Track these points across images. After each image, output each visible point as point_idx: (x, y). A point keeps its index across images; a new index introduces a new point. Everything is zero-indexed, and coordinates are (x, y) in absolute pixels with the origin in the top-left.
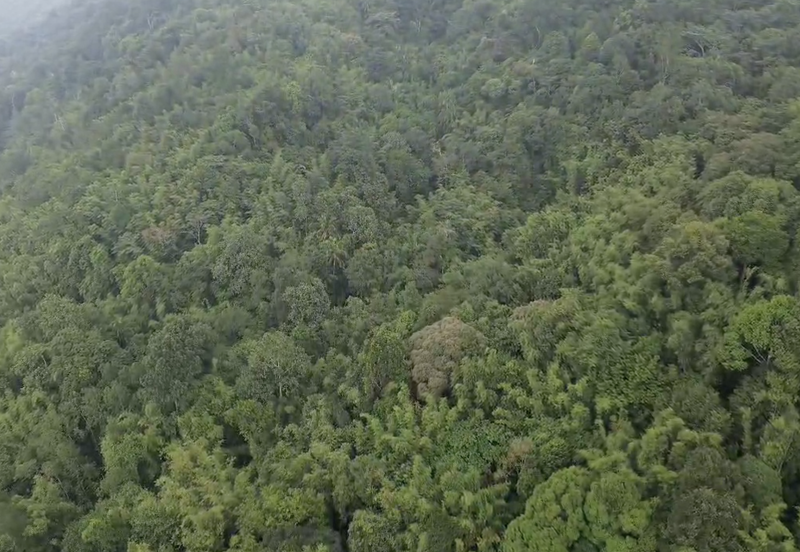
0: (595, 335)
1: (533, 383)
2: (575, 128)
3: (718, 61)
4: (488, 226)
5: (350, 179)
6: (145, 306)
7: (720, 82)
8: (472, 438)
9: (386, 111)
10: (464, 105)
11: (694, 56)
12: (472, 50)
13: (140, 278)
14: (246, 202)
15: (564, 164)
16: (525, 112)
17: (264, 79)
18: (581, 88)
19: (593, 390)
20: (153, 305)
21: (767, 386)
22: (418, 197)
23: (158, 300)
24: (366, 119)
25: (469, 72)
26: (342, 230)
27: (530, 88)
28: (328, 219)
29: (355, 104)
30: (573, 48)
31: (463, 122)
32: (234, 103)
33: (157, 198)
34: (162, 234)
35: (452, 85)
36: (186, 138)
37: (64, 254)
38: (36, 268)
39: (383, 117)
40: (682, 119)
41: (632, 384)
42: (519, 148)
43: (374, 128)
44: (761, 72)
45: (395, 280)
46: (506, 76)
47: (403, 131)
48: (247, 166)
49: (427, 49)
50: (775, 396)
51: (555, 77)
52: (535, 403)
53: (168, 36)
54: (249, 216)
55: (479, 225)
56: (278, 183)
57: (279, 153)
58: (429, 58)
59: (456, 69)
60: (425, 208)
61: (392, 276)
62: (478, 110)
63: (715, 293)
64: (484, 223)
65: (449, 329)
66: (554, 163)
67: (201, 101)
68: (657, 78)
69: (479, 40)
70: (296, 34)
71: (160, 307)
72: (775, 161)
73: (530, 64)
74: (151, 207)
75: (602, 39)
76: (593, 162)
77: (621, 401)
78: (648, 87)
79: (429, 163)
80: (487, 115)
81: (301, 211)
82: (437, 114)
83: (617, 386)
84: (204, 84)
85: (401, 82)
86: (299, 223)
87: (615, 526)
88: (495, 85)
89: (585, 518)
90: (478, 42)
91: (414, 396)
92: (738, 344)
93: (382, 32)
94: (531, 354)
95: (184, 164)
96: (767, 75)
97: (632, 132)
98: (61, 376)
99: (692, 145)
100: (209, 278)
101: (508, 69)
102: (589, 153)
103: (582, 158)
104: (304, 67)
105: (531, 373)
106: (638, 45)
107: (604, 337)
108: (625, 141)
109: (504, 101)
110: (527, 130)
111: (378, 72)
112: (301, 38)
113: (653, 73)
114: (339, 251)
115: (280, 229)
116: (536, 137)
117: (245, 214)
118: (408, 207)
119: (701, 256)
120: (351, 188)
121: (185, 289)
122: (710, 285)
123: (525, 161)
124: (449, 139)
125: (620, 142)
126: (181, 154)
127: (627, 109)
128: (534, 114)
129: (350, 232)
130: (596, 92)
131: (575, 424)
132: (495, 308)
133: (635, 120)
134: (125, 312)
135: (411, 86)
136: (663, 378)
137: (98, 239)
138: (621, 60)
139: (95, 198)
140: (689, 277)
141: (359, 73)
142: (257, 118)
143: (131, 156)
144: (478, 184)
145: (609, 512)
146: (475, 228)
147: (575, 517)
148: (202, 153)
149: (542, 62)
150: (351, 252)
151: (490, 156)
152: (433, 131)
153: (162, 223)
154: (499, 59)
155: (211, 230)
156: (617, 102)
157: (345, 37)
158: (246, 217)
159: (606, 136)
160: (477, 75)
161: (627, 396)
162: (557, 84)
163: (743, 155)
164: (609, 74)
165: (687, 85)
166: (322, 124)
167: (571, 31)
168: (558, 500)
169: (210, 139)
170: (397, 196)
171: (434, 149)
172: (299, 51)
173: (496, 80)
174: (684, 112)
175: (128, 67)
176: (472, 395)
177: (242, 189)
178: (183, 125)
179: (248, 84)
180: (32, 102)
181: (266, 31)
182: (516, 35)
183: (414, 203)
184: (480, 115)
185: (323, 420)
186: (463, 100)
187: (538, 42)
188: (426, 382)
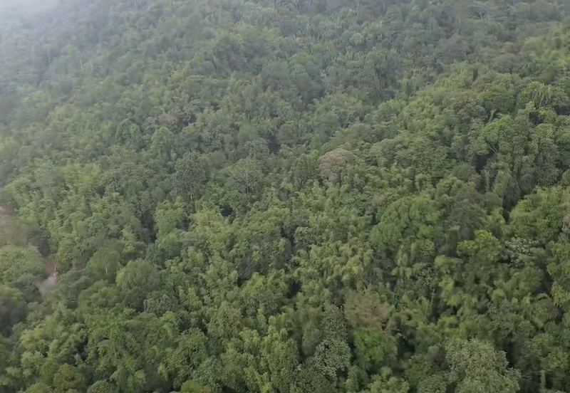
0: (415, 146)
1: (384, 174)
2: (405, 61)
3: (489, 20)
4: (357, 113)
5: (275, 89)
6: (165, 154)
7: (490, 33)
8: (353, 200)
9: (291, 53)
10: (339, 49)
11: (476, 19)
12: (343, 18)
13: (162, 139)
14: (217, 100)
15: (400, 81)
16: (376, 52)
17: (220, 34)
18: (410, 37)
19: (414, 172)
20: (169, 154)
21: (497, 161)
22: (315, 100)
23: (172, 151)
24: (281, 57)
25: (341, 31)
26: (273, 115)
27: (379, 39)
28: (265, 108)
29: (274, 49)
30: (404, 15)
31: (339, 59)
32: (205, 46)
33: (165, 98)
34: (170, 118)
35: (332, 38)
36: (178, 66)
37: (113, 129)
38: (98, 137)
39: (291, 56)
40: (468, 53)
41: (434, 168)
42: (373, 73)
43: (286, 62)
44: (514, 29)
45: (306, 140)
46: (364, 32)
47: (303, 64)
48: (215, 81)
49: (315, 18)
50: (501, 164)
51: (395, 32)
52: (385, 182)
53: (155, 10)
54: (218, 108)
55: (352, 112)
56: (234, 90)
57: (233, 75)
58: (317, 23)
59: (333, 29)
60: (319, 105)
61: (303, 138)
62: (348, 52)
63: (475, 123)
64: (354, 111)
65: (339, 153)
66: (393, 81)
67: (184, 45)
68: (453, 31)
69: (348, 12)
70: (235, 9)
71: (173, 155)
72: (512, 66)
73: (379, 24)
74: (161, 103)
75: (422, 9)
76: (416, 79)
77: (428, 176)
78: (448, 37)
79: (319, 82)
80: (354, 54)
81: (249, 104)
82: (323, 55)
83: (426, 170)
84: (185, 37)
85: (300, 36)
86: (247, 112)
87: (423, 220)
88: (358, 37)
89: (409, 218)
90: (346, 13)
91: (321, 184)
92: (484, 141)
93: (288, 7)
94: (382, 160)
95: (179, 80)
96: (518, 29)
97: (439, 61)
98: (127, 185)
99: (472, 66)
100: (200, 140)
101: (366, 28)
102: (414, 74)
103: (409, 78)
104: (243, 26)
105: (382, 169)
106: (443, 13)
107: (420, 147)
108: (435, 68)
109: (364, 46)
110: (378, 62)
111: (286, 30)
112: (238, 11)
113: (452, 29)
114: (272, 127)
115: (237, 114)
116: (384, 66)
117: (216, 107)
118: (309, 105)
119: (469, 105)
120: (276, 93)
121: (187, 145)
122: (473, 120)
123: (377, 80)
124: (331, 69)
125: (432, 68)
126: (176, 75)
127: (436, 49)
128: (382, 52)
129: (277, 116)
130: (419, 40)
131: (405, 188)
132: (363, 144)
133: (440, 55)
134: (154, 157)
135: (306, 39)
136: (449, 165)
137: (133, 121)
138: (433, 21)
139: (127, 99)
140: (463, 116)
141: (276, 31)
142: (219, 54)
143: (146, 76)
144: (349, 93)
145: (420, 214)
146: (348, 114)
147: (405, 216)
148: (188, 74)
149: (386, 24)
150: (278, 127)
151: (356, 77)
152: (321, 64)
153: (169, 112)
154: (360, 23)
155: (199, 115)
156: (430, 45)
157: (265, 10)
158: (216, 109)
159: (424, 65)
160: (346, 32)
161: (431, 174)
162: (394, 36)
163: (496, 64)
164: (425, 29)
165: (471, 34)
166: (256, 60)
167: (403, 5)
168: (396, 210)
169: (192, 66)
170: (302, 99)
171: (322, 75)
172: (237, 19)
173: (358, 34)
174: (469, 49)
175: (131, 29)
176: (352, 182)
177: (213, 95)
178: (175, 59)
179: (209, 36)
180: (65, 54)
181: (218, 7)
182: (369, 8)
183: (312, 103)
184: (349, 54)
185: (274, 198)
186: (339, 46)
187: (383, 12)
188: (328, 179)
